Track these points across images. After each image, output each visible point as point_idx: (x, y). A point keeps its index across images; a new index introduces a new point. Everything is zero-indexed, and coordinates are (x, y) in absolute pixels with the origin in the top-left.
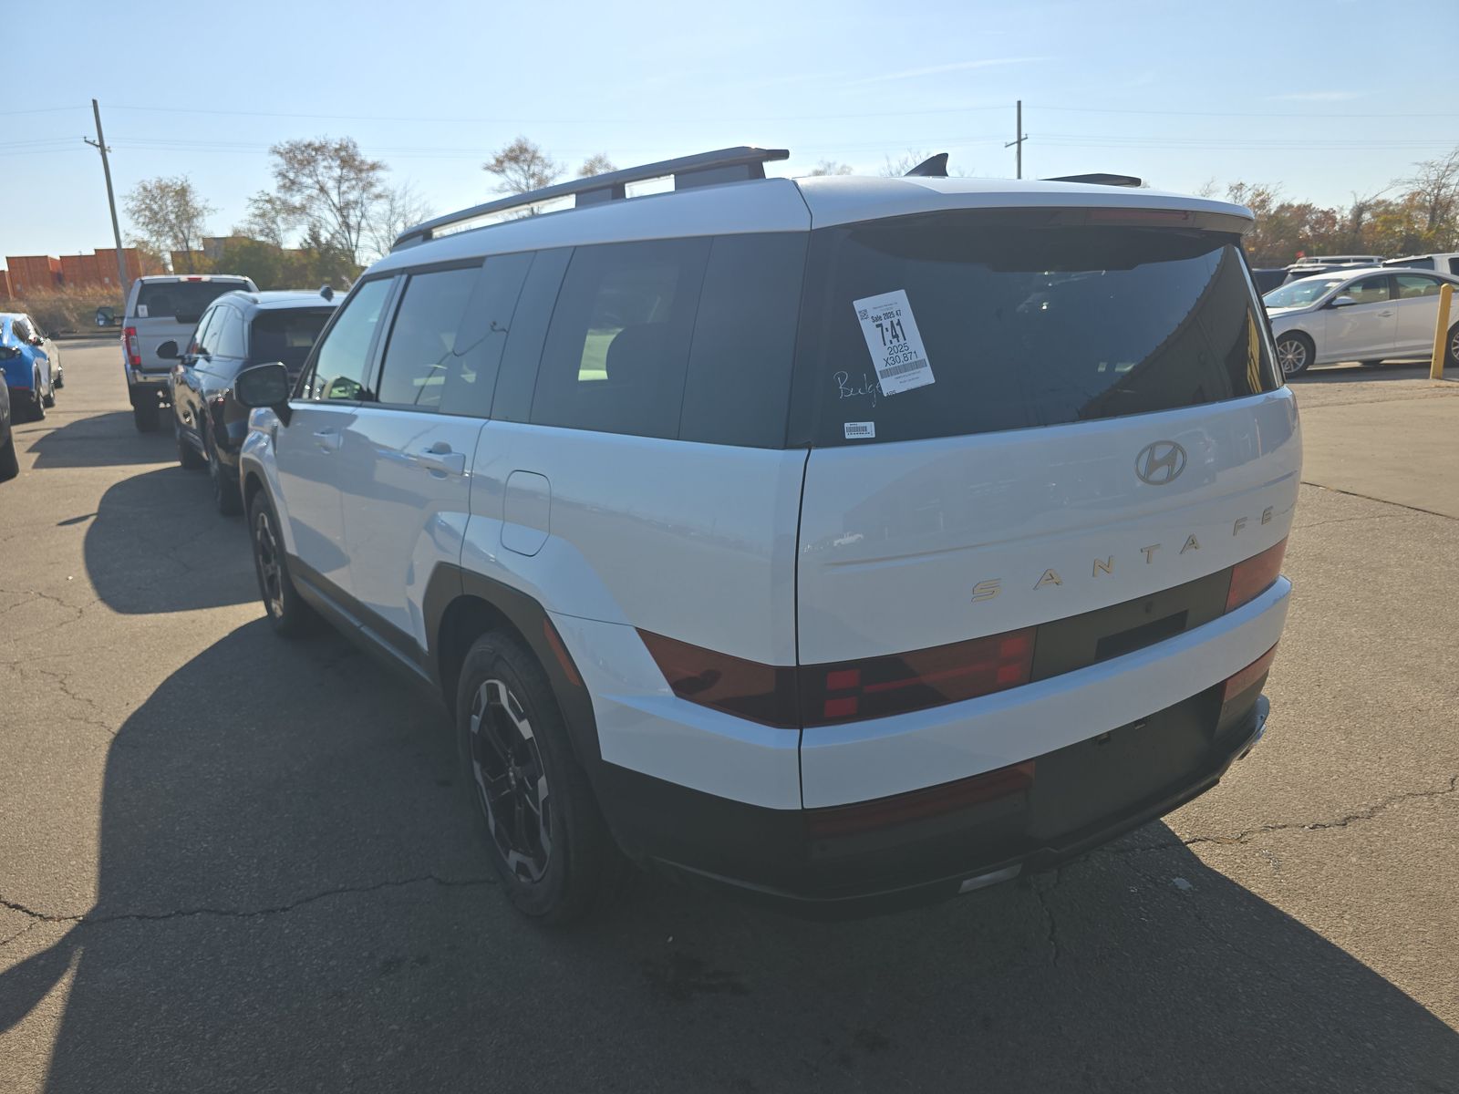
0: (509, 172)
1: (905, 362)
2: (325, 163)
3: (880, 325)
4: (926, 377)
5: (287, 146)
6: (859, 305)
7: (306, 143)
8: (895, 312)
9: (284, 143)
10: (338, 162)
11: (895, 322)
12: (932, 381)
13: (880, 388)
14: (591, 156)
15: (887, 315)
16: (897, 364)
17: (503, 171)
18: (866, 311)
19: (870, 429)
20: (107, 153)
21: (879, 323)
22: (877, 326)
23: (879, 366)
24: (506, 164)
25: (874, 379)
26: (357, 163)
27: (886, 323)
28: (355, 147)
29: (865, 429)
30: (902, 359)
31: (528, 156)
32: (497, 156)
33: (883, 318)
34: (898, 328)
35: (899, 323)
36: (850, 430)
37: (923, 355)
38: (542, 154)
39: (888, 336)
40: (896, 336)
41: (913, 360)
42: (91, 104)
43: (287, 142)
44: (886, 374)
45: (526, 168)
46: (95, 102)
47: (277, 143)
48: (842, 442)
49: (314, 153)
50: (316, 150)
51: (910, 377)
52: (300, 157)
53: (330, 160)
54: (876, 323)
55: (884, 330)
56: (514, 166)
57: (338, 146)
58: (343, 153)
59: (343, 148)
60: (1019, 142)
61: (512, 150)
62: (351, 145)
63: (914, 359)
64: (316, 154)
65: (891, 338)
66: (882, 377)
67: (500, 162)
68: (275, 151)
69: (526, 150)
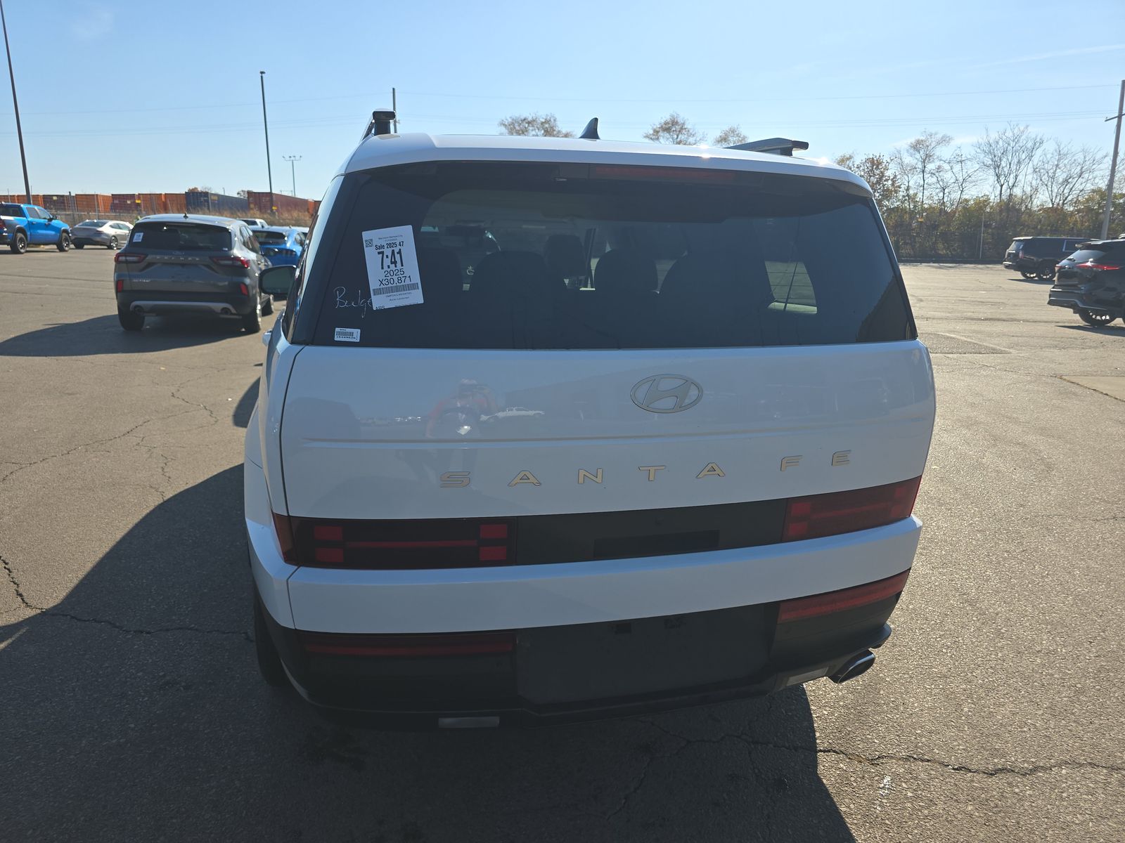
0: (661, 140)
1: (398, 284)
2: (534, 133)
3: (382, 253)
4: (417, 297)
5: (510, 120)
6: (366, 235)
7: (523, 118)
8: (398, 244)
9: (508, 118)
10: (543, 132)
11: (396, 250)
12: (421, 301)
13: (371, 303)
14: (726, 128)
15: (389, 245)
16: (390, 285)
17: (658, 139)
18: (371, 240)
19: (356, 334)
20: (397, 124)
21: (381, 250)
22: (379, 253)
23: (374, 284)
24: (661, 133)
25: (367, 295)
26: (555, 133)
27: (388, 252)
28: (555, 120)
29: (352, 334)
30: (396, 281)
31: (678, 128)
32: (655, 127)
33: (386, 247)
34: (397, 256)
35: (400, 252)
36: (339, 333)
37: (416, 279)
38: (687, 126)
39: (387, 262)
40: (395, 263)
41: (406, 283)
42: (392, 90)
43: (511, 118)
44: (378, 292)
45: (675, 136)
46: (394, 89)
47: (504, 118)
48: (331, 342)
49: (527, 125)
50: (529, 123)
51: (401, 297)
52: (517, 128)
53: (537, 131)
54: (379, 251)
55: (385, 257)
56: (667, 135)
57: (543, 121)
58: (547, 126)
59: (547, 122)
60: (1120, 117)
61: (666, 123)
62: (552, 120)
63: (408, 282)
64: (529, 126)
65: (390, 264)
66: (374, 295)
67: (656, 132)
68: (503, 124)
69: (677, 123)
